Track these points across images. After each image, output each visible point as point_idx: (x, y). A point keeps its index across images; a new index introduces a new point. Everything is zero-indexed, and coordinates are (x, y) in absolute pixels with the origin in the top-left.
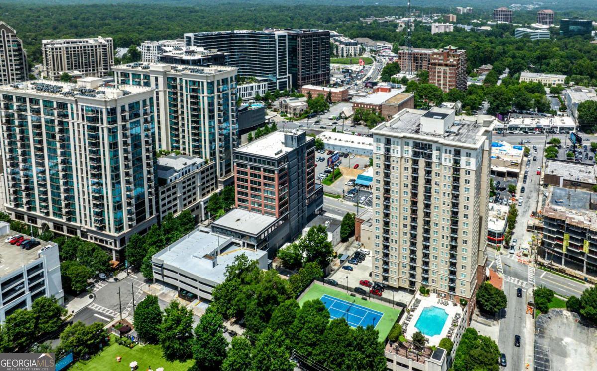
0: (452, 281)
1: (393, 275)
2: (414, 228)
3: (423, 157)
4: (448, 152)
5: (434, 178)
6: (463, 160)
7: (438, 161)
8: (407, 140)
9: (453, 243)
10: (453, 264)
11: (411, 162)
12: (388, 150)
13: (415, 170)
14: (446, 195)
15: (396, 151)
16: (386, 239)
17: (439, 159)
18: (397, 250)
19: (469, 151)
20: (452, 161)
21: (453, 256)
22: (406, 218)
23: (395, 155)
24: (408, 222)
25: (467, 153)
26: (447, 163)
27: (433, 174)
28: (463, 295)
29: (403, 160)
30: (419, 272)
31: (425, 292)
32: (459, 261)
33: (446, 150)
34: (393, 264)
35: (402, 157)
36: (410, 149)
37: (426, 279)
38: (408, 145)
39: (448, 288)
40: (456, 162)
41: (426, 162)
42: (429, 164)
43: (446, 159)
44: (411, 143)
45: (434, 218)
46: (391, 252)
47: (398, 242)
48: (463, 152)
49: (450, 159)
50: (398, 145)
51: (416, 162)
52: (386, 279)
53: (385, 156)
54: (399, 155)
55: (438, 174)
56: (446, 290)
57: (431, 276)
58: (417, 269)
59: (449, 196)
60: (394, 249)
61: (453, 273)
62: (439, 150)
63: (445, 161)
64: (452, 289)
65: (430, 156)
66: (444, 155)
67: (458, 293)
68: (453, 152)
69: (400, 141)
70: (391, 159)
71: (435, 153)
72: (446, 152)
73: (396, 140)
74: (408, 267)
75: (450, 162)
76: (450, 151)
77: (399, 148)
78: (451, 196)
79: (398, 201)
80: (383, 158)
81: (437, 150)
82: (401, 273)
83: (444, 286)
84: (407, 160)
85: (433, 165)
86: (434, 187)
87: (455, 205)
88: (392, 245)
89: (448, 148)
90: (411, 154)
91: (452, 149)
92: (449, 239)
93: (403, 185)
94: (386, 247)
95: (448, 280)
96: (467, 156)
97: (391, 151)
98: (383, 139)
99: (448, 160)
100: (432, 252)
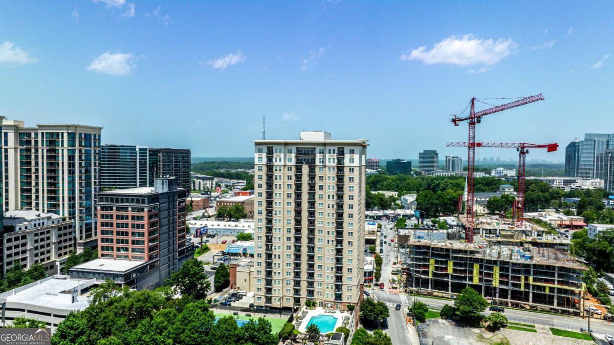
0: (338, 288)
1: (275, 294)
2: (298, 239)
3: (306, 164)
4: (332, 151)
5: (318, 182)
6: (347, 157)
7: (321, 164)
8: (290, 147)
9: (339, 247)
10: (339, 269)
11: (294, 169)
12: (270, 159)
13: (299, 178)
14: (331, 197)
15: (279, 159)
16: (269, 256)
17: (323, 162)
18: (281, 265)
19: (352, 148)
20: (336, 161)
21: (338, 261)
22: (289, 231)
23: (278, 163)
24: (292, 235)
25: (351, 150)
26: (331, 164)
27: (317, 179)
28: (350, 301)
29: (286, 168)
30: (304, 285)
31: (311, 304)
32: (346, 265)
33: (330, 150)
34: (277, 282)
35: (285, 166)
36: (293, 156)
37: (311, 293)
38: (291, 153)
39: (334, 296)
40: (340, 161)
41: (310, 167)
42: (312, 169)
43: (329, 159)
44: (294, 149)
45: (318, 226)
46: (275, 269)
47: (281, 257)
48: (347, 149)
49: (334, 159)
50: (280, 152)
51: (299, 169)
52: (269, 300)
53: (267, 166)
54: (282, 163)
55: (321, 178)
56: (333, 298)
57: (316, 288)
58: (302, 283)
59: (333, 198)
60: (277, 265)
61: (339, 279)
62: (323, 153)
63: (329, 162)
64: (339, 297)
65: (314, 161)
66: (327, 155)
67: (344, 299)
68: (336, 151)
69: (282, 147)
70: (274, 169)
71: (318, 157)
72: (330, 153)
73: (278, 147)
74: (292, 283)
75: (334, 162)
76: (334, 150)
77: (282, 155)
78: (335, 197)
79: (282, 212)
80: (265, 169)
81: (320, 153)
82: (285, 290)
83: (330, 295)
84: (290, 169)
85: (317, 169)
86: (318, 192)
87: (340, 206)
88: (275, 261)
89: (332, 148)
90: (294, 161)
91: (336, 148)
92: (335, 243)
93: (286, 195)
94: (269, 265)
95: (334, 287)
96: (350, 153)
97: (274, 160)
98: (265, 149)
99: (331, 160)
100: (317, 262)
